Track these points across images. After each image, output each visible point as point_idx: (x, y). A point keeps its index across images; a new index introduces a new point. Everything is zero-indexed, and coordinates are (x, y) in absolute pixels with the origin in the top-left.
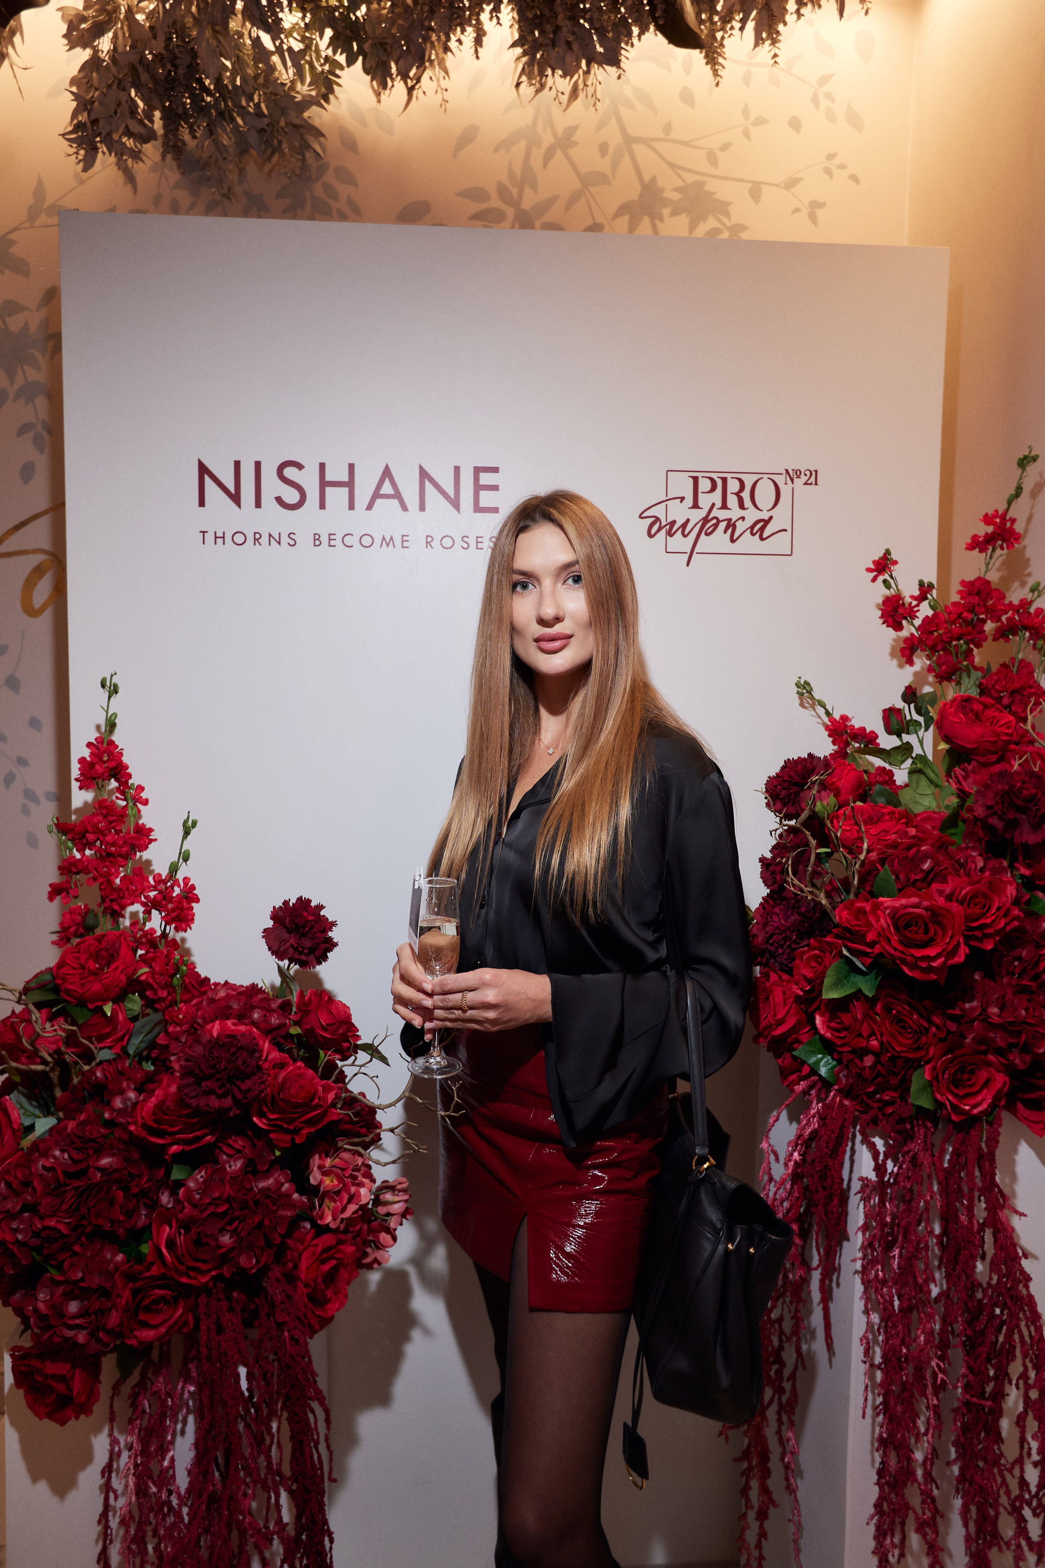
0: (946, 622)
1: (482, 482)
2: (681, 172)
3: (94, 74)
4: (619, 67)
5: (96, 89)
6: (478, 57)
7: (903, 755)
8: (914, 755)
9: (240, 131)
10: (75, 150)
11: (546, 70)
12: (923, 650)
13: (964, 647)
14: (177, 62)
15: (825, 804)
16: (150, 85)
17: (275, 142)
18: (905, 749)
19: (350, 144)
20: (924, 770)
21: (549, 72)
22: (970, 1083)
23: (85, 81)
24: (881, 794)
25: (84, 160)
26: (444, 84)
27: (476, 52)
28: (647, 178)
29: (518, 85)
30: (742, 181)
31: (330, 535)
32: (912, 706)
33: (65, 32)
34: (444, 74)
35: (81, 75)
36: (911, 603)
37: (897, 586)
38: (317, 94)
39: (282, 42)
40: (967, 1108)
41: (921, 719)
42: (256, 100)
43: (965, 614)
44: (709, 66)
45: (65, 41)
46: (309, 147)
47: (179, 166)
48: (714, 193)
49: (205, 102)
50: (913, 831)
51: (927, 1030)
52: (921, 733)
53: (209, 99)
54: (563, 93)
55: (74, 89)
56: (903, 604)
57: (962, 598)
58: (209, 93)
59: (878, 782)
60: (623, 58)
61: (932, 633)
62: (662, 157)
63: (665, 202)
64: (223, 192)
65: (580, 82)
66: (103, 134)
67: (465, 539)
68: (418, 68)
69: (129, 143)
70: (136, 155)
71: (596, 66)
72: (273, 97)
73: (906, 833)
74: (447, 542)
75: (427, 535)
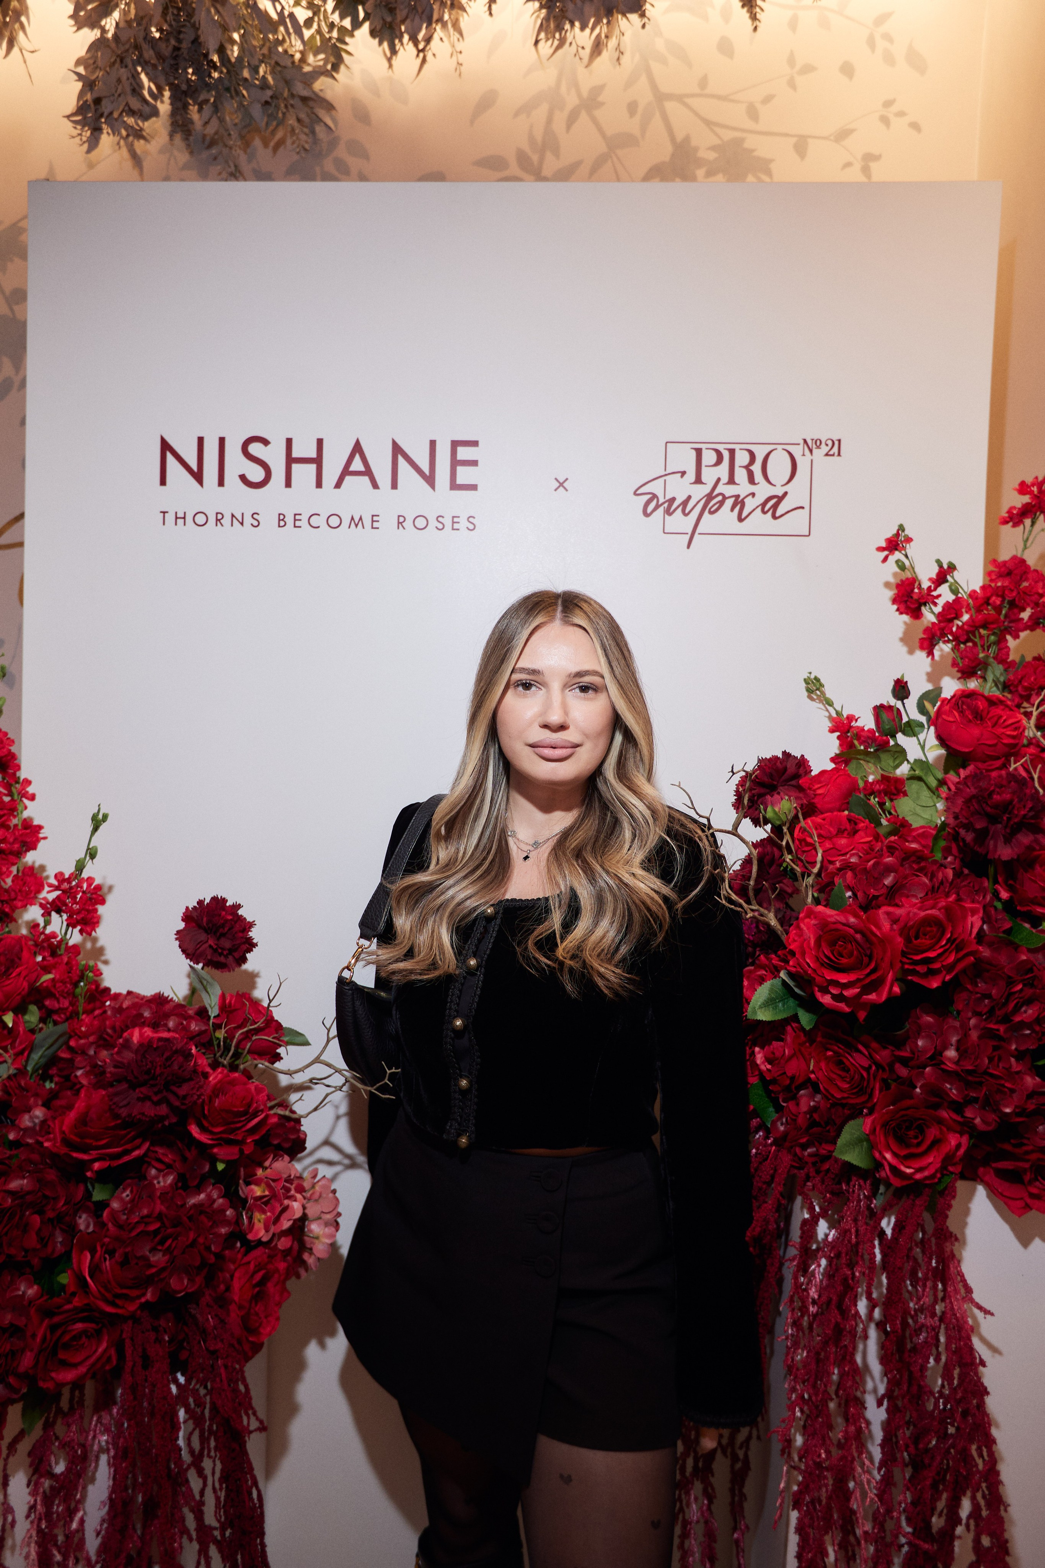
0: (969, 609)
1: (459, 458)
2: (717, 129)
3: (99, 54)
4: (643, 15)
5: (101, 69)
6: (491, 14)
9: (244, 106)
10: (79, 132)
11: (565, 24)
12: (945, 642)
13: (993, 637)
14: (181, 36)
16: (152, 62)
17: (280, 115)
18: (900, 752)
19: (362, 115)
21: (567, 26)
23: (91, 61)
25: (89, 140)
26: (459, 46)
27: (490, 8)
28: (680, 137)
29: (537, 42)
30: (786, 135)
31: (295, 515)
33: (71, 12)
34: (457, 35)
35: (89, 55)
36: (928, 587)
37: (913, 568)
38: (325, 64)
39: (283, 8)
40: (909, 1171)
42: (261, 71)
43: (993, 600)
44: (746, 9)
45: (72, 22)
46: (320, 120)
47: (188, 145)
48: (753, 151)
49: (213, 78)
53: (216, 75)
54: (583, 48)
55: (81, 70)
56: (920, 588)
57: (991, 580)
58: (215, 67)
60: (647, 6)
61: (954, 622)
62: (697, 114)
63: (699, 162)
64: (230, 170)
65: (603, 36)
66: (106, 114)
67: (440, 519)
68: (427, 27)
69: (131, 121)
70: (139, 134)
71: (620, 16)
72: (279, 69)
74: (421, 523)
75: (399, 516)
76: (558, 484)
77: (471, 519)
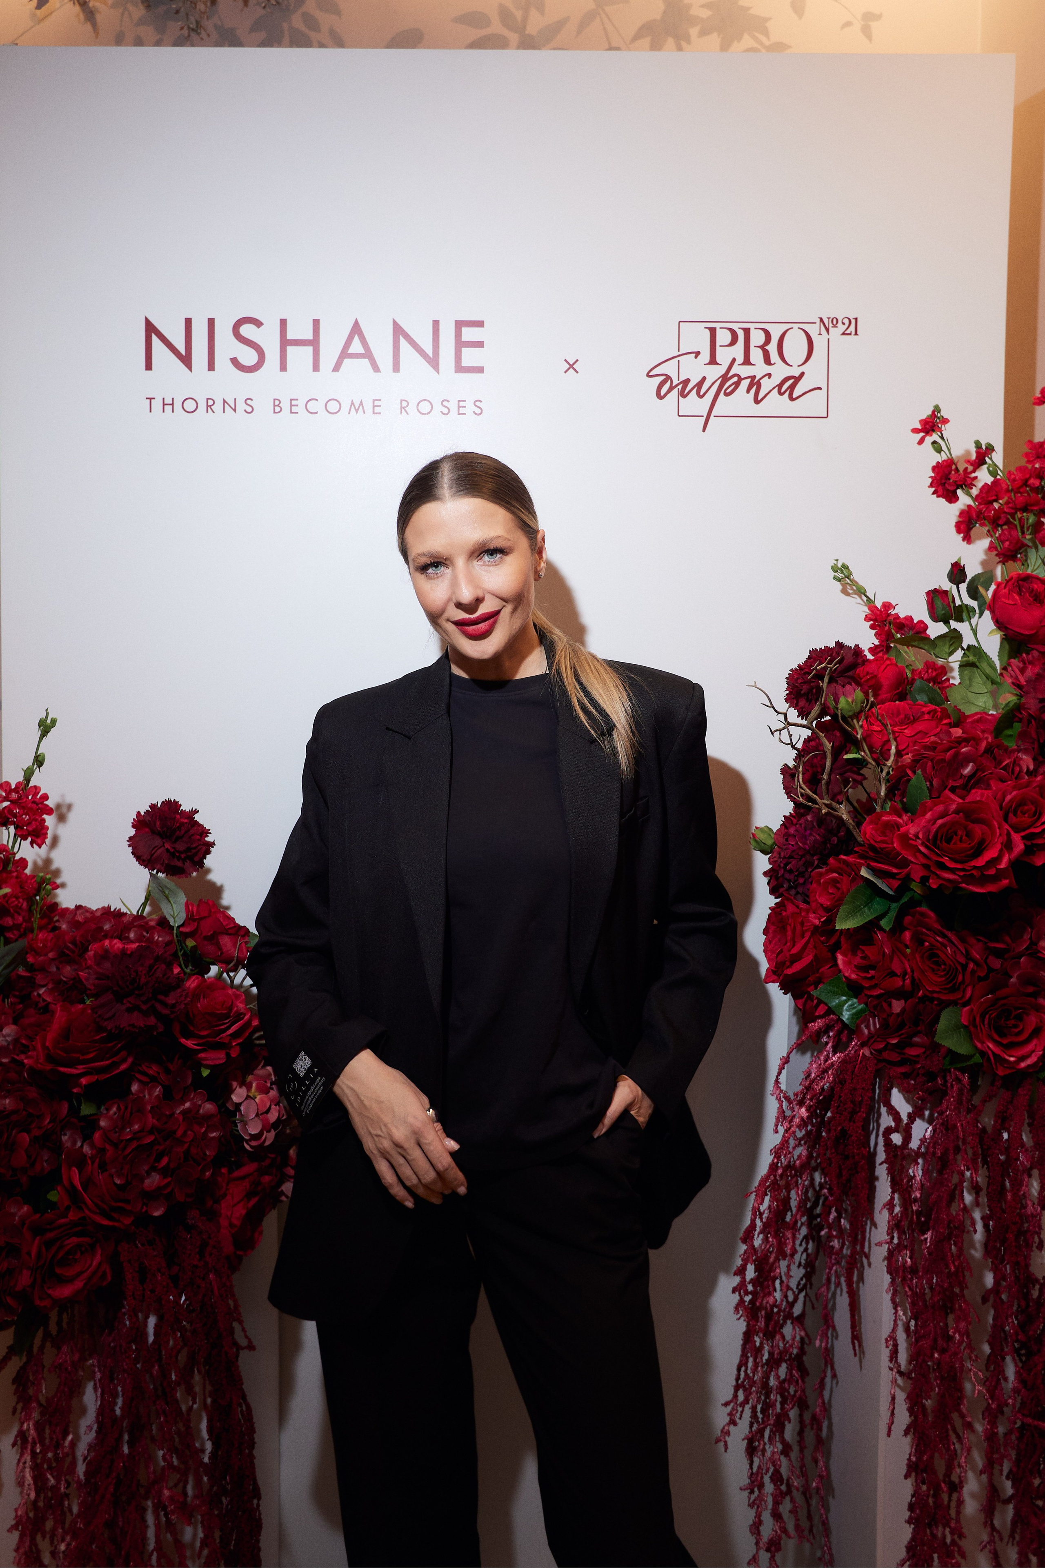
0: (1008, 491)
1: (463, 339)
7: (951, 645)
8: (965, 646)
12: (982, 525)
13: (1032, 519)
15: (850, 700)
18: (952, 638)
20: (978, 664)
22: (1017, 1030)
24: (921, 690)
31: (291, 399)
32: (963, 587)
36: (966, 468)
37: (949, 450)
40: (1012, 1059)
41: (974, 604)
43: (1032, 481)
50: (957, 732)
51: (964, 967)
52: (974, 621)
56: (957, 470)
57: (1028, 462)
59: (922, 678)
61: (991, 503)
63: (692, 20)
64: (191, 26)
67: (444, 403)
73: (950, 734)
74: (424, 407)
75: (402, 401)
76: (568, 366)
77: (478, 403)
